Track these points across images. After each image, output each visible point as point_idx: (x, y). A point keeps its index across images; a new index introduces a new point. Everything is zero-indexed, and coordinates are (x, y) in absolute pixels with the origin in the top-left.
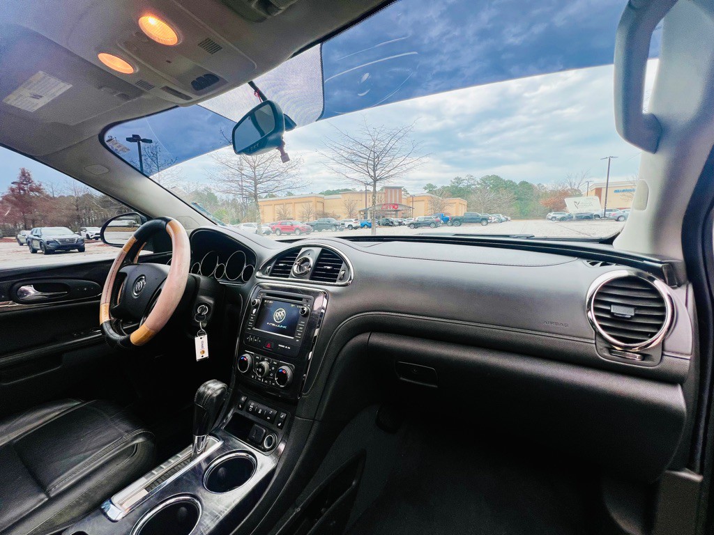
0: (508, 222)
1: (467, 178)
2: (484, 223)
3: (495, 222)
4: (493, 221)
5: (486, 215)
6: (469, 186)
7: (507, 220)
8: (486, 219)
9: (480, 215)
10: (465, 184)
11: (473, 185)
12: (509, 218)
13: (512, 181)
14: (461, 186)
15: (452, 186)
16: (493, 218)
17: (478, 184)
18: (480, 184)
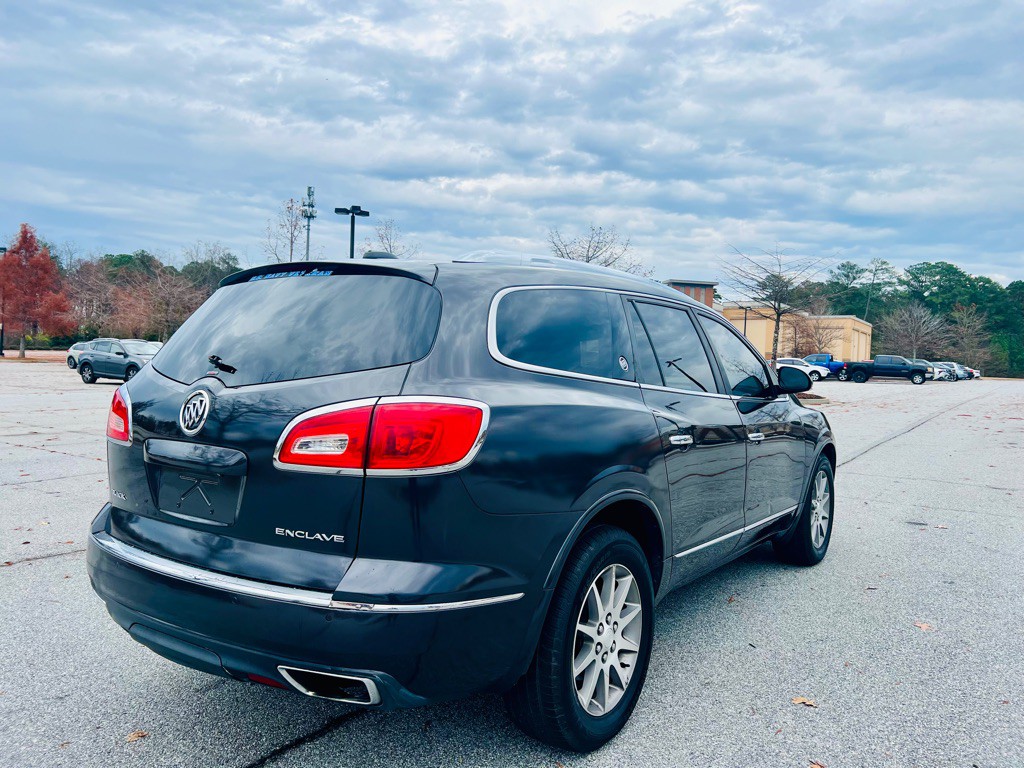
0: (973, 381)
1: (873, 267)
2: (918, 379)
3: (940, 379)
4: (936, 376)
5: (922, 363)
6: (877, 287)
7: (971, 376)
8: (922, 372)
9: (908, 361)
10: (866, 279)
11: (886, 283)
12: (976, 373)
13: (988, 281)
14: (856, 284)
15: (834, 285)
16: (937, 369)
17: (901, 282)
18: (907, 283)
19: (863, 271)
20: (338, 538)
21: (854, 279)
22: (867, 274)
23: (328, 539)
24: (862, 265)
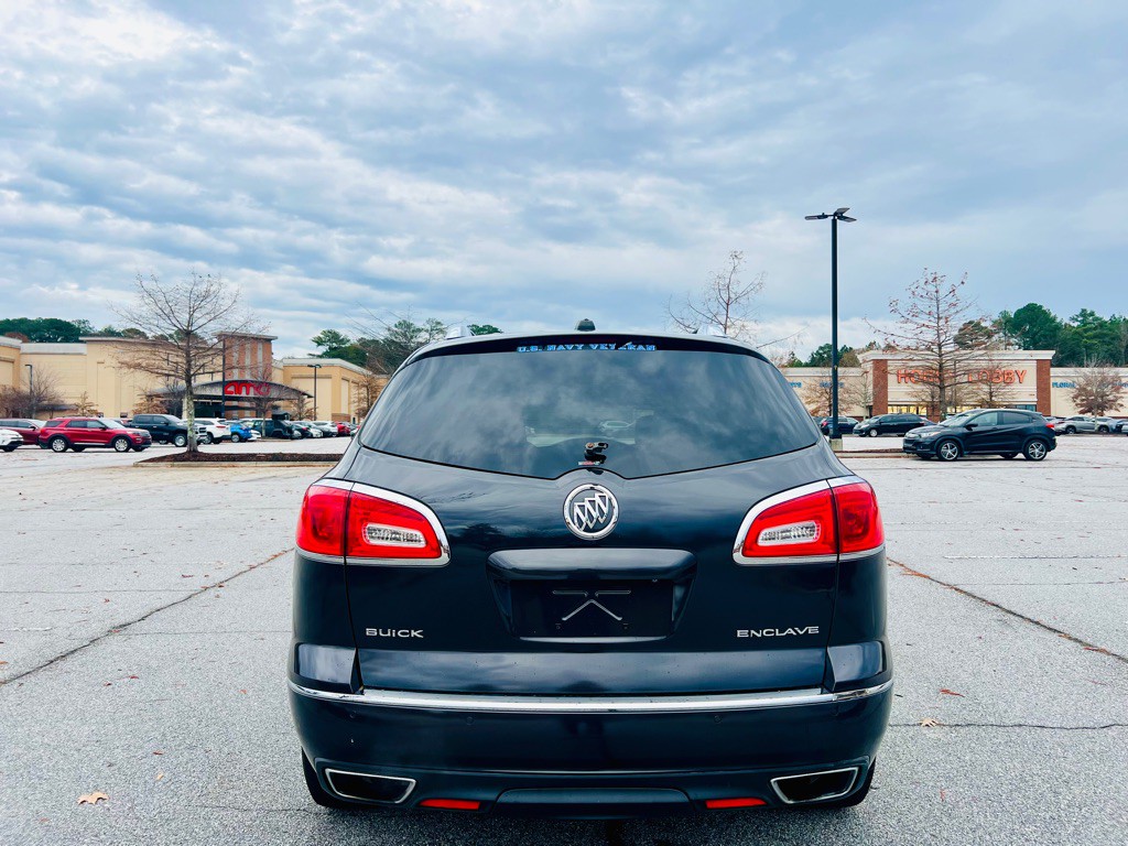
19: (419, 330)
20: (813, 630)
21: (412, 337)
22: (423, 333)
23: (801, 633)
24: (419, 325)
